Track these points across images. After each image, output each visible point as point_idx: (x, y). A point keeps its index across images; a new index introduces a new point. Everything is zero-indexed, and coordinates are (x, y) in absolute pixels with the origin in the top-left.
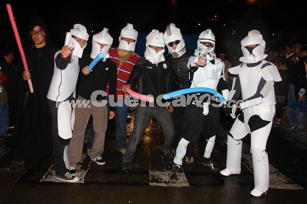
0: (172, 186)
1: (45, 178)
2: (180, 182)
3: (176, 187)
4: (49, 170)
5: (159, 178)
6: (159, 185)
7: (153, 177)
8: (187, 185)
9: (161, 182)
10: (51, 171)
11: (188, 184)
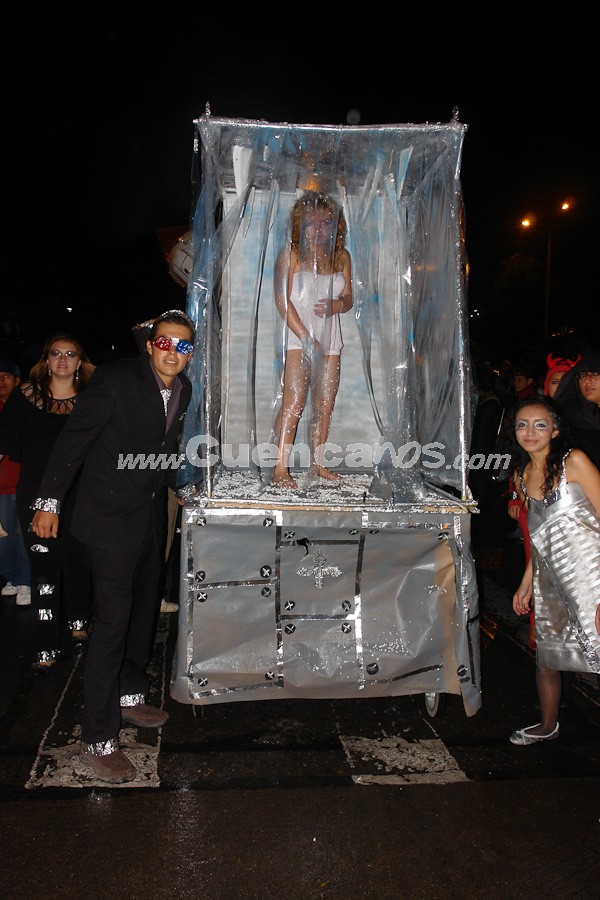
0: (420, 782)
1: (38, 777)
2: (437, 768)
3: (433, 786)
4: (40, 751)
5: (376, 760)
6: (380, 780)
7: (358, 755)
8: (460, 776)
9: (383, 773)
10: (46, 752)
11: (462, 775)
